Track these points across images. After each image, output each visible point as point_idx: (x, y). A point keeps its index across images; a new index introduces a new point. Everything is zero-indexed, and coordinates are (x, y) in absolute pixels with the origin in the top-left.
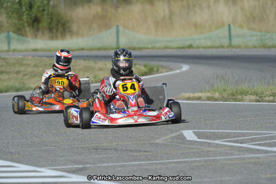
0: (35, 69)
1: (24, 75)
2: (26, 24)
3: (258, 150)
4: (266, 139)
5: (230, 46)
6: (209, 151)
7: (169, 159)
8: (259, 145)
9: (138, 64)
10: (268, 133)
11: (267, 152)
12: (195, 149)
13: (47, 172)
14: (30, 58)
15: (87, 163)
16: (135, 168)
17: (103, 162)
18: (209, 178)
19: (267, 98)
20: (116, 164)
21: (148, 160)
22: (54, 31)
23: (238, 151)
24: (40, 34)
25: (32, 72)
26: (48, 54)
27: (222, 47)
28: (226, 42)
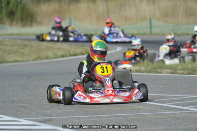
0: (11, 48)
1: (4, 52)
2: (5, 16)
3: (175, 108)
4: (180, 100)
5: (151, 34)
6: (140, 109)
7: (111, 114)
8: (175, 104)
9: (86, 46)
10: (181, 97)
11: (181, 110)
12: (129, 107)
13: (24, 121)
14: (8, 40)
15: (53, 116)
16: (87, 120)
17: (64, 115)
18: (141, 128)
19: (179, 72)
20: (73, 117)
21: (96, 114)
22: (25, 21)
23: (161, 109)
24: (14, 23)
25: (9, 50)
26: (20, 37)
27: (145, 34)
28: (148, 31)
